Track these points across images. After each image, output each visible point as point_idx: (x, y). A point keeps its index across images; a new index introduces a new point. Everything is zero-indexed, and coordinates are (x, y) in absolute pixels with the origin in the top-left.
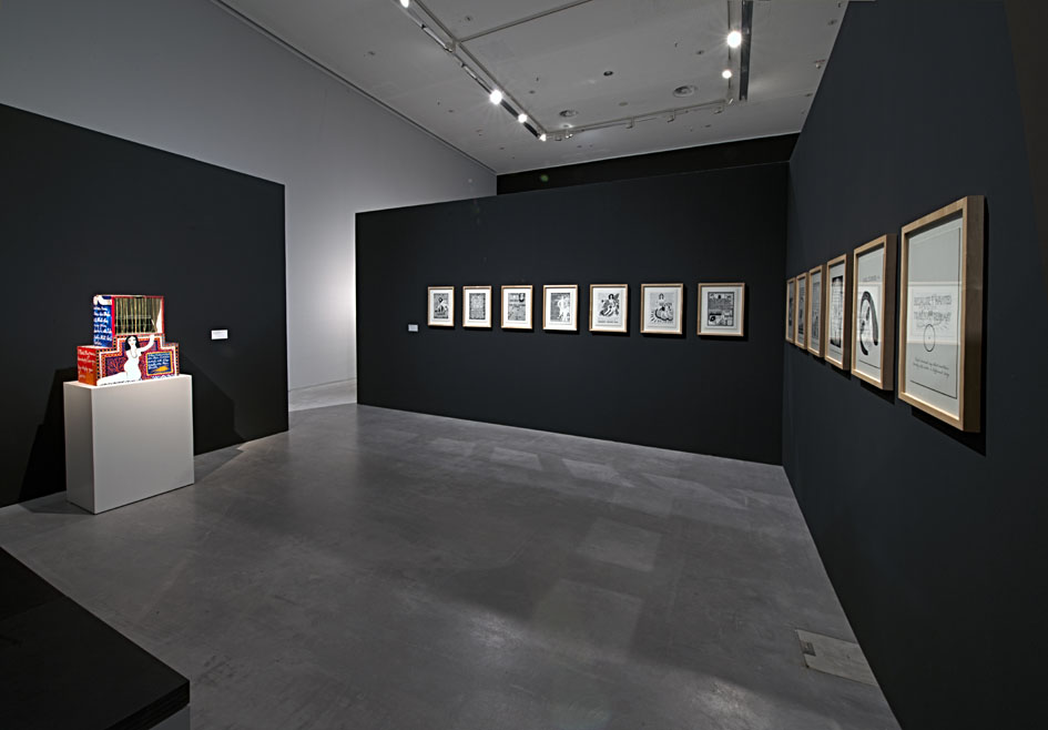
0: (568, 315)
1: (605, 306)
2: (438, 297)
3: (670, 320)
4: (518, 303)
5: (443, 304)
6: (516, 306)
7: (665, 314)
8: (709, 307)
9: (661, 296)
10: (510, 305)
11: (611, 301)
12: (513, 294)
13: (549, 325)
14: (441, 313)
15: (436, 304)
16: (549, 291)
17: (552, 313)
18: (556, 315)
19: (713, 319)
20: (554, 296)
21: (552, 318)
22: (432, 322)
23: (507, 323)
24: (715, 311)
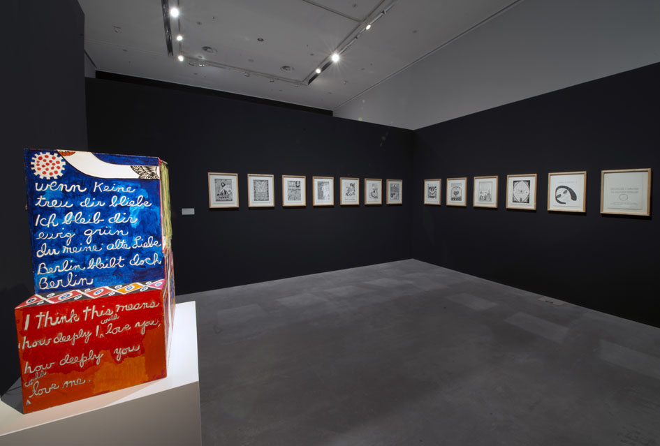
0: (329, 196)
1: (348, 190)
2: (219, 183)
3: (376, 197)
4: (295, 188)
5: (226, 188)
6: (293, 190)
7: (374, 194)
8: (391, 191)
9: (373, 185)
10: (289, 189)
11: (351, 187)
12: (291, 182)
13: (317, 202)
14: (224, 196)
15: (217, 189)
16: (316, 181)
17: (318, 195)
18: (321, 196)
19: (392, 196)
20: (320, 184)
21: (319, 198)
22: (214, 204)
23: (287, 202)
24: (393, 192)
